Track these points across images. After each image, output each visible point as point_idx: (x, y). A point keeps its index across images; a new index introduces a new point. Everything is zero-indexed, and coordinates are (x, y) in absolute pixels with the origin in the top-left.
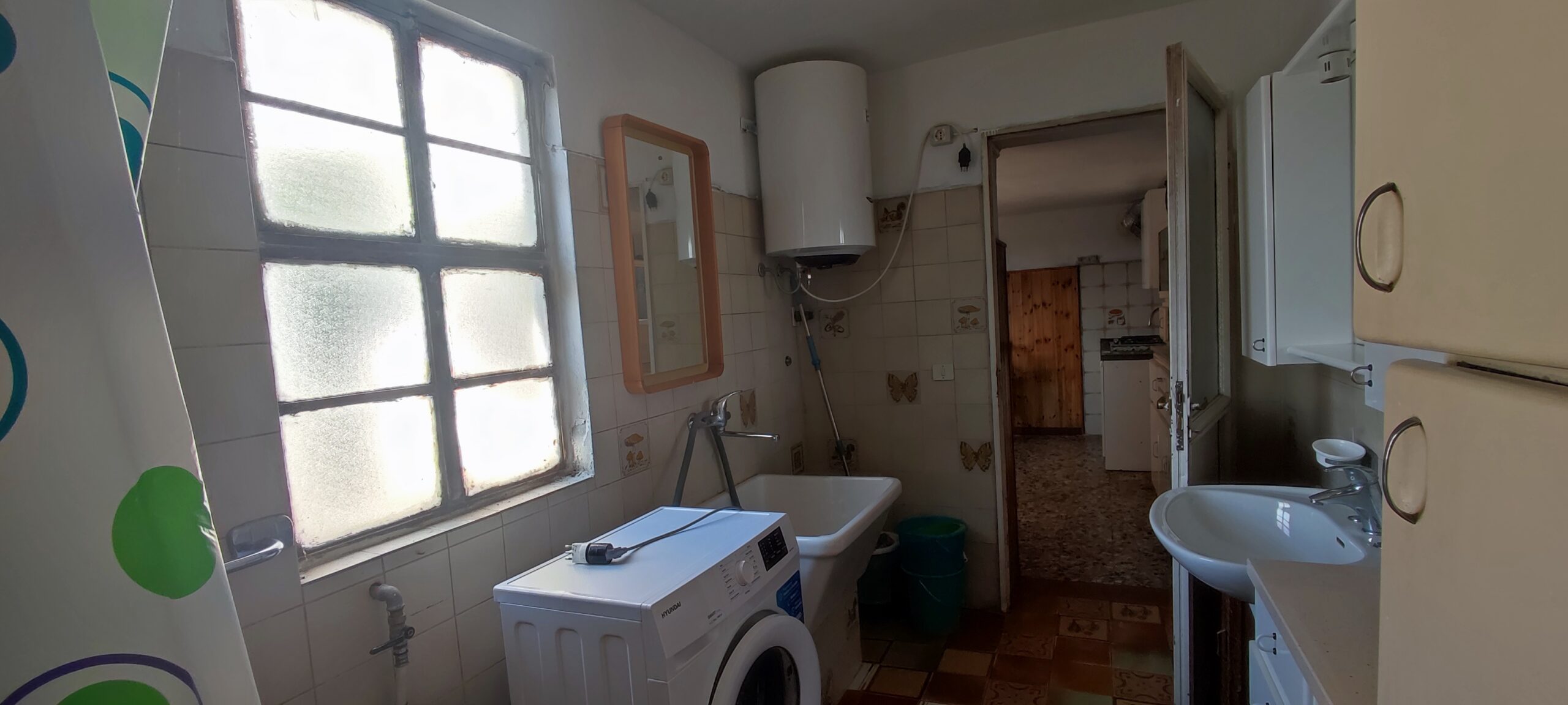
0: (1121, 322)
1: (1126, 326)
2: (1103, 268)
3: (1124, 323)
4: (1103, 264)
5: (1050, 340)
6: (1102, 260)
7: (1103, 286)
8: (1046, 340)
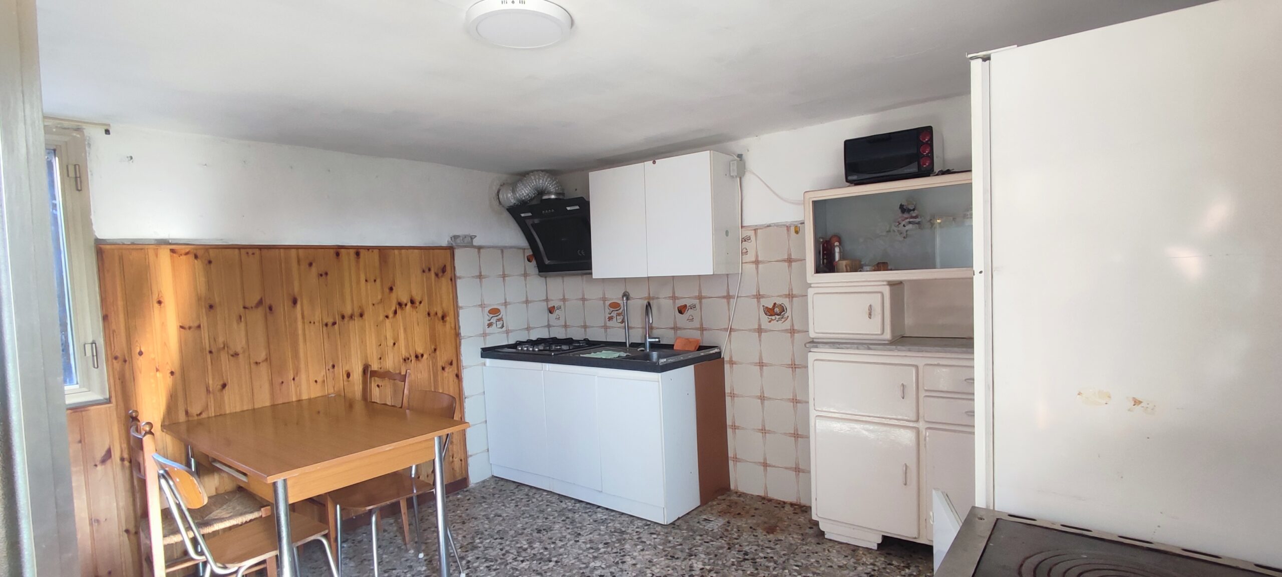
0: (499, 324)
1: (504, 329)
2: (479, 252)
3: (503, 326)
4: (479, 248)
5: (422, 355)
6: (476, 242)
7: (480, 277)
8: (417, 357)
